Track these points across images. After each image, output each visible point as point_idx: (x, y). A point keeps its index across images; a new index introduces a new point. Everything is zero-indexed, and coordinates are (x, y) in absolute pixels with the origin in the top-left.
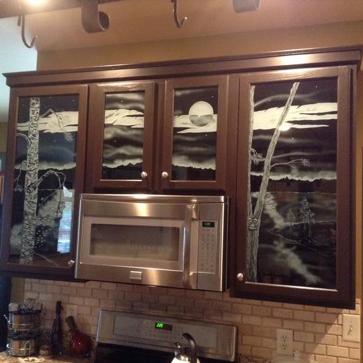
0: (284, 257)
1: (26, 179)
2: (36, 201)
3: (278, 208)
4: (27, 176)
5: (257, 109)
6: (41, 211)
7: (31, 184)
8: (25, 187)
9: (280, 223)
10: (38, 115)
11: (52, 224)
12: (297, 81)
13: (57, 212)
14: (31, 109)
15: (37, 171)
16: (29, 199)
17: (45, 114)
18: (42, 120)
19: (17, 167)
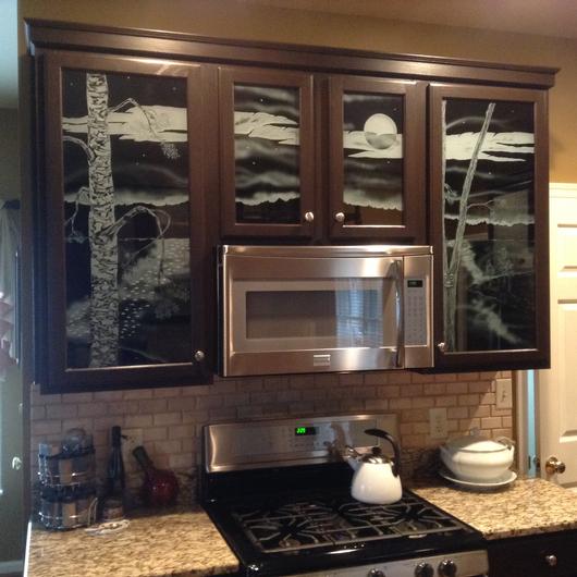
1: (90, 221)
2: (115, 258)
3: (476, 260)
4: (91, 214)
6: (126, 277)
7: (103, 230)
8: (91, 234)
9: (478, 277)
10: (105, 107)
11: (151, 296)
12: (493, 101)
13: (159, 277)
14: (89, 94)
15: (113, 207)
16: (100, 256)
17: (119, 107)
18: (114, 116)
19: (70, 199)
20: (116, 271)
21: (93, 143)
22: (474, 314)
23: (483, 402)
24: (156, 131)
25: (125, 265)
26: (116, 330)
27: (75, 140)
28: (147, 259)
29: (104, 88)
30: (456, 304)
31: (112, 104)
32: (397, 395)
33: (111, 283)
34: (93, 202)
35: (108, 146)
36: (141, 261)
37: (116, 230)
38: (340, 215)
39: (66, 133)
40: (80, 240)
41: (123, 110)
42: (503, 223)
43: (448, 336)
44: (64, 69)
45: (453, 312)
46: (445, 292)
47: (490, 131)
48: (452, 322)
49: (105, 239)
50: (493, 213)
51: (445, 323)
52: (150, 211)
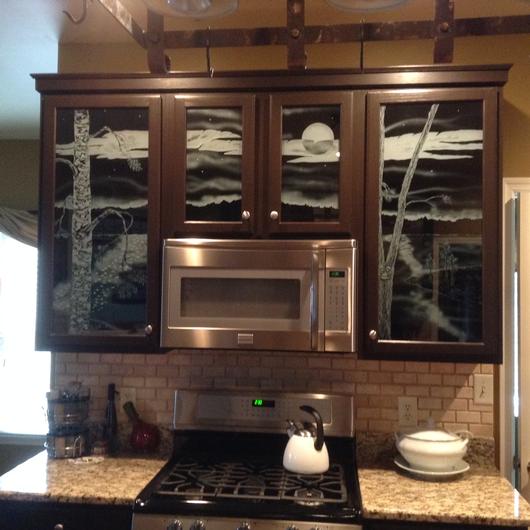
0: (423, 309)
1: (74, 221)
2: (90, 250)
3: (415, 254)
4: (74, 216)
5: (388, 135)
6: (98, 264)
7: (82, 228)
8: (73, 231)
9: (417, 270)
10: (87, 134)
11: (117, 280)
12: (436, 102)
13: (123, 265)
14: (76, 126)
15: (90, 210)
16: (79, 248)
17: (98, 133)
18: (94, 141)
19: (59, 205)
20: (90, 260)
21: (77, 162)
22: (412, 305)
23: (458, 396)
24: (124, 150)
25: (97, 255)
26: (89, 306)
27: (65, 161)
28: (115, 251)
29: (87, 121)
30: (394, 294)
31: (92, 132)
32: (365, 380)
33: (86, 269)
34: (76, 207)
35: (88, 164)
36: (109, 252)
37: (92, 228)
38: (274, 213)
39: (58, 156)
40: (65, 236)
41: (100, 136)
42: (446, 218)
43: (383, 325)
44: (58, 109)
45: (389, 303)
46: (381, 284)
47: (431, 130)
48: (388, 312)
49: (83, 235)
50: (434, 209)
51: (380, 313)
52: (118, 213)
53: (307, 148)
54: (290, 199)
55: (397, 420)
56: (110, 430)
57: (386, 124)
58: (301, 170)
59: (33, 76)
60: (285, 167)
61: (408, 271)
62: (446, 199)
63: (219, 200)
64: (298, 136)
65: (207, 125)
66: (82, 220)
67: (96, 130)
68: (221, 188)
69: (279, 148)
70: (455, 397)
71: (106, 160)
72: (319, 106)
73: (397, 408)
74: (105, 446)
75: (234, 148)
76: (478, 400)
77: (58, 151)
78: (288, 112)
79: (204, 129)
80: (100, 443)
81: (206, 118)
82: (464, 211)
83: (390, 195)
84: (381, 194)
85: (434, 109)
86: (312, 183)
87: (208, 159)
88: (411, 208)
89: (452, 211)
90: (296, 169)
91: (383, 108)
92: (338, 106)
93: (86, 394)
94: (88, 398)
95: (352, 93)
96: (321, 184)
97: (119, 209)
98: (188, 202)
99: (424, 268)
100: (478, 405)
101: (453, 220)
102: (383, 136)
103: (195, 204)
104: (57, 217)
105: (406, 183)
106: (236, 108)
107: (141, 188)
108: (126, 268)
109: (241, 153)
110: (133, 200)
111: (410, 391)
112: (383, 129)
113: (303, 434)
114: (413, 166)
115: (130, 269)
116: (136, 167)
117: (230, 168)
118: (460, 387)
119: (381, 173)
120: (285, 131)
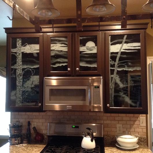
0: (123, 98)
2: (22, 81)
4: (17, 71)
5: (112, 45)
6: (24, 85)
7: (19, 74)
8: (17, 75)
10: (21, 46)
11: (30, 90)
12: (126, 35)
13: (32, 85)
14: (17, 43)
15: (22, 69)
16: (18, 80)
17: (24, 45)
18: (23, 48)
19: (12, 67)
20: (22, 84)
21: (18, 54)
22: (120, 96)
23: (135, 124)
24: (32, 50)
25: (24, 82)
26: (22, 98)
27: (14, 54)
28: (29, 81)
29: (21, 42)
30: (114, 93)
31: (22, 45)
32: (106, 119)
33: (21, 86)
34: (17, 68)
35: (21, 55)
36: (28, 81)
37: (22, 74)
38: (77, 69)
39: (12, 52)
40: (14, 77)
41: (25, 46)
42: (130, 70)
43: (111, 103)
44: (12, 38)
45: (113, 96)
46: (110, 90)
47: (125, 43)
48: (113, 99)
49: (20, 76)
50: (126, 67)
51: (110, 99)
52: (30, 69)
53: (87, 49)
54: (82, 64)
55: (116, 132)
56: (29, 135)
57: (111, 41)
58: (85, 55)
59: (4, 28)
60: (81, 55)
61: (119, 86)
62: (130, 64)
63: (61, 65)
64: (84, 45)
65: (57, 42)
66: (19, 72)
67: (23, 44)
68: (61, 61)
69: (79, 49)
70: (134, 124)
71: (26, 53)
72: (90, 36)
73: (116, 128)
74: (27, 141)
75: (65, 49)
76: (141, 125)
77: (12, 51)
78: (81, 38)
79: (56, 44)
80: (26, 140)
81: (56, 40)
82: (135, 67)
83: (112, 63)
84: (110, 62)
85: (125, 36)
86: (89, 59)
87: (57, 53)
88: (119, 67)
89: (132, 68)
90: (84, 55)
91: (110, 36)
92: (97, 36)
93: (21, 125)
94: (22, 126)
95: (100, 32)
96: (91, 59)
97: (30, 68)
98: (51, 66)
99: (123, 85)
100: (141, 126)
101: (132, 70)
102: (110, 45)
103: (54, 66)
104: (12, 71)
105: (117, 59)
106: (66, 37)
107: (37, 62)
108: (33, 86)
109: (67, 51)
110: (35, 65)
111: (120, 122)
112: (110, 43)
113: (87, 137)
114: (119, 54)
115: (34, 86)
116: (36, 55)
117: (64, 55)
118: (135, 121)
119: (110, 56)
120: (80, 44)
